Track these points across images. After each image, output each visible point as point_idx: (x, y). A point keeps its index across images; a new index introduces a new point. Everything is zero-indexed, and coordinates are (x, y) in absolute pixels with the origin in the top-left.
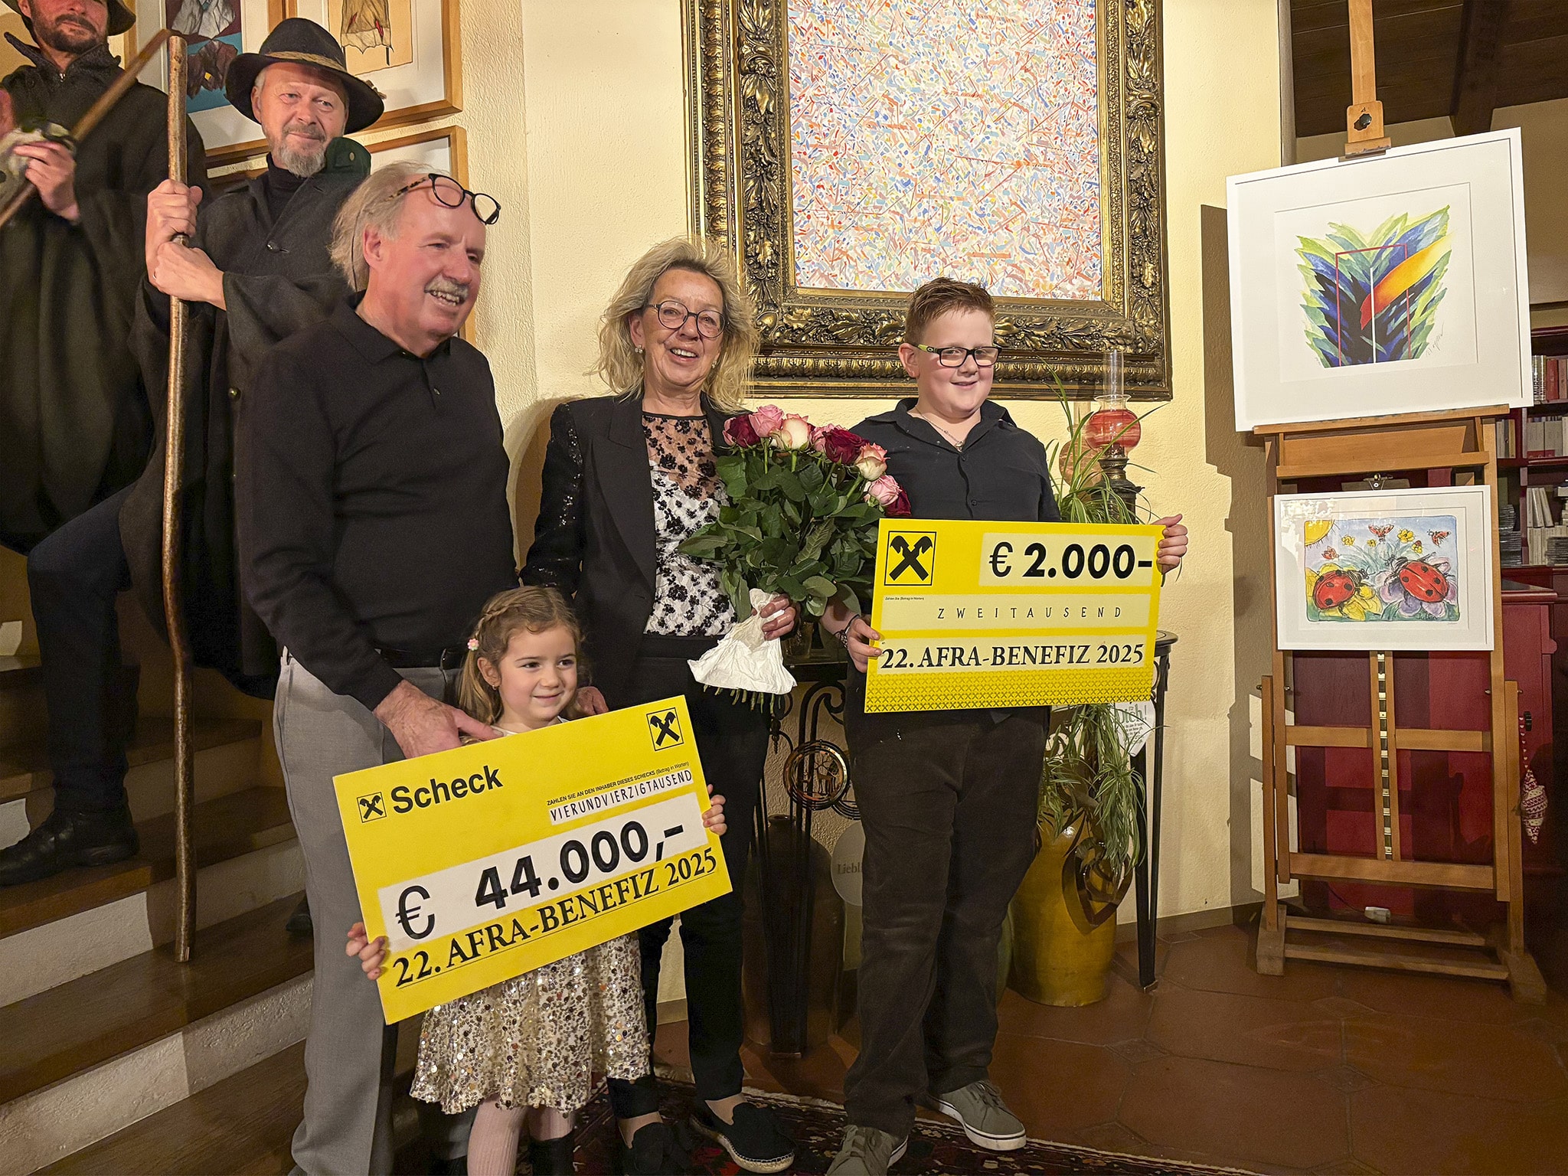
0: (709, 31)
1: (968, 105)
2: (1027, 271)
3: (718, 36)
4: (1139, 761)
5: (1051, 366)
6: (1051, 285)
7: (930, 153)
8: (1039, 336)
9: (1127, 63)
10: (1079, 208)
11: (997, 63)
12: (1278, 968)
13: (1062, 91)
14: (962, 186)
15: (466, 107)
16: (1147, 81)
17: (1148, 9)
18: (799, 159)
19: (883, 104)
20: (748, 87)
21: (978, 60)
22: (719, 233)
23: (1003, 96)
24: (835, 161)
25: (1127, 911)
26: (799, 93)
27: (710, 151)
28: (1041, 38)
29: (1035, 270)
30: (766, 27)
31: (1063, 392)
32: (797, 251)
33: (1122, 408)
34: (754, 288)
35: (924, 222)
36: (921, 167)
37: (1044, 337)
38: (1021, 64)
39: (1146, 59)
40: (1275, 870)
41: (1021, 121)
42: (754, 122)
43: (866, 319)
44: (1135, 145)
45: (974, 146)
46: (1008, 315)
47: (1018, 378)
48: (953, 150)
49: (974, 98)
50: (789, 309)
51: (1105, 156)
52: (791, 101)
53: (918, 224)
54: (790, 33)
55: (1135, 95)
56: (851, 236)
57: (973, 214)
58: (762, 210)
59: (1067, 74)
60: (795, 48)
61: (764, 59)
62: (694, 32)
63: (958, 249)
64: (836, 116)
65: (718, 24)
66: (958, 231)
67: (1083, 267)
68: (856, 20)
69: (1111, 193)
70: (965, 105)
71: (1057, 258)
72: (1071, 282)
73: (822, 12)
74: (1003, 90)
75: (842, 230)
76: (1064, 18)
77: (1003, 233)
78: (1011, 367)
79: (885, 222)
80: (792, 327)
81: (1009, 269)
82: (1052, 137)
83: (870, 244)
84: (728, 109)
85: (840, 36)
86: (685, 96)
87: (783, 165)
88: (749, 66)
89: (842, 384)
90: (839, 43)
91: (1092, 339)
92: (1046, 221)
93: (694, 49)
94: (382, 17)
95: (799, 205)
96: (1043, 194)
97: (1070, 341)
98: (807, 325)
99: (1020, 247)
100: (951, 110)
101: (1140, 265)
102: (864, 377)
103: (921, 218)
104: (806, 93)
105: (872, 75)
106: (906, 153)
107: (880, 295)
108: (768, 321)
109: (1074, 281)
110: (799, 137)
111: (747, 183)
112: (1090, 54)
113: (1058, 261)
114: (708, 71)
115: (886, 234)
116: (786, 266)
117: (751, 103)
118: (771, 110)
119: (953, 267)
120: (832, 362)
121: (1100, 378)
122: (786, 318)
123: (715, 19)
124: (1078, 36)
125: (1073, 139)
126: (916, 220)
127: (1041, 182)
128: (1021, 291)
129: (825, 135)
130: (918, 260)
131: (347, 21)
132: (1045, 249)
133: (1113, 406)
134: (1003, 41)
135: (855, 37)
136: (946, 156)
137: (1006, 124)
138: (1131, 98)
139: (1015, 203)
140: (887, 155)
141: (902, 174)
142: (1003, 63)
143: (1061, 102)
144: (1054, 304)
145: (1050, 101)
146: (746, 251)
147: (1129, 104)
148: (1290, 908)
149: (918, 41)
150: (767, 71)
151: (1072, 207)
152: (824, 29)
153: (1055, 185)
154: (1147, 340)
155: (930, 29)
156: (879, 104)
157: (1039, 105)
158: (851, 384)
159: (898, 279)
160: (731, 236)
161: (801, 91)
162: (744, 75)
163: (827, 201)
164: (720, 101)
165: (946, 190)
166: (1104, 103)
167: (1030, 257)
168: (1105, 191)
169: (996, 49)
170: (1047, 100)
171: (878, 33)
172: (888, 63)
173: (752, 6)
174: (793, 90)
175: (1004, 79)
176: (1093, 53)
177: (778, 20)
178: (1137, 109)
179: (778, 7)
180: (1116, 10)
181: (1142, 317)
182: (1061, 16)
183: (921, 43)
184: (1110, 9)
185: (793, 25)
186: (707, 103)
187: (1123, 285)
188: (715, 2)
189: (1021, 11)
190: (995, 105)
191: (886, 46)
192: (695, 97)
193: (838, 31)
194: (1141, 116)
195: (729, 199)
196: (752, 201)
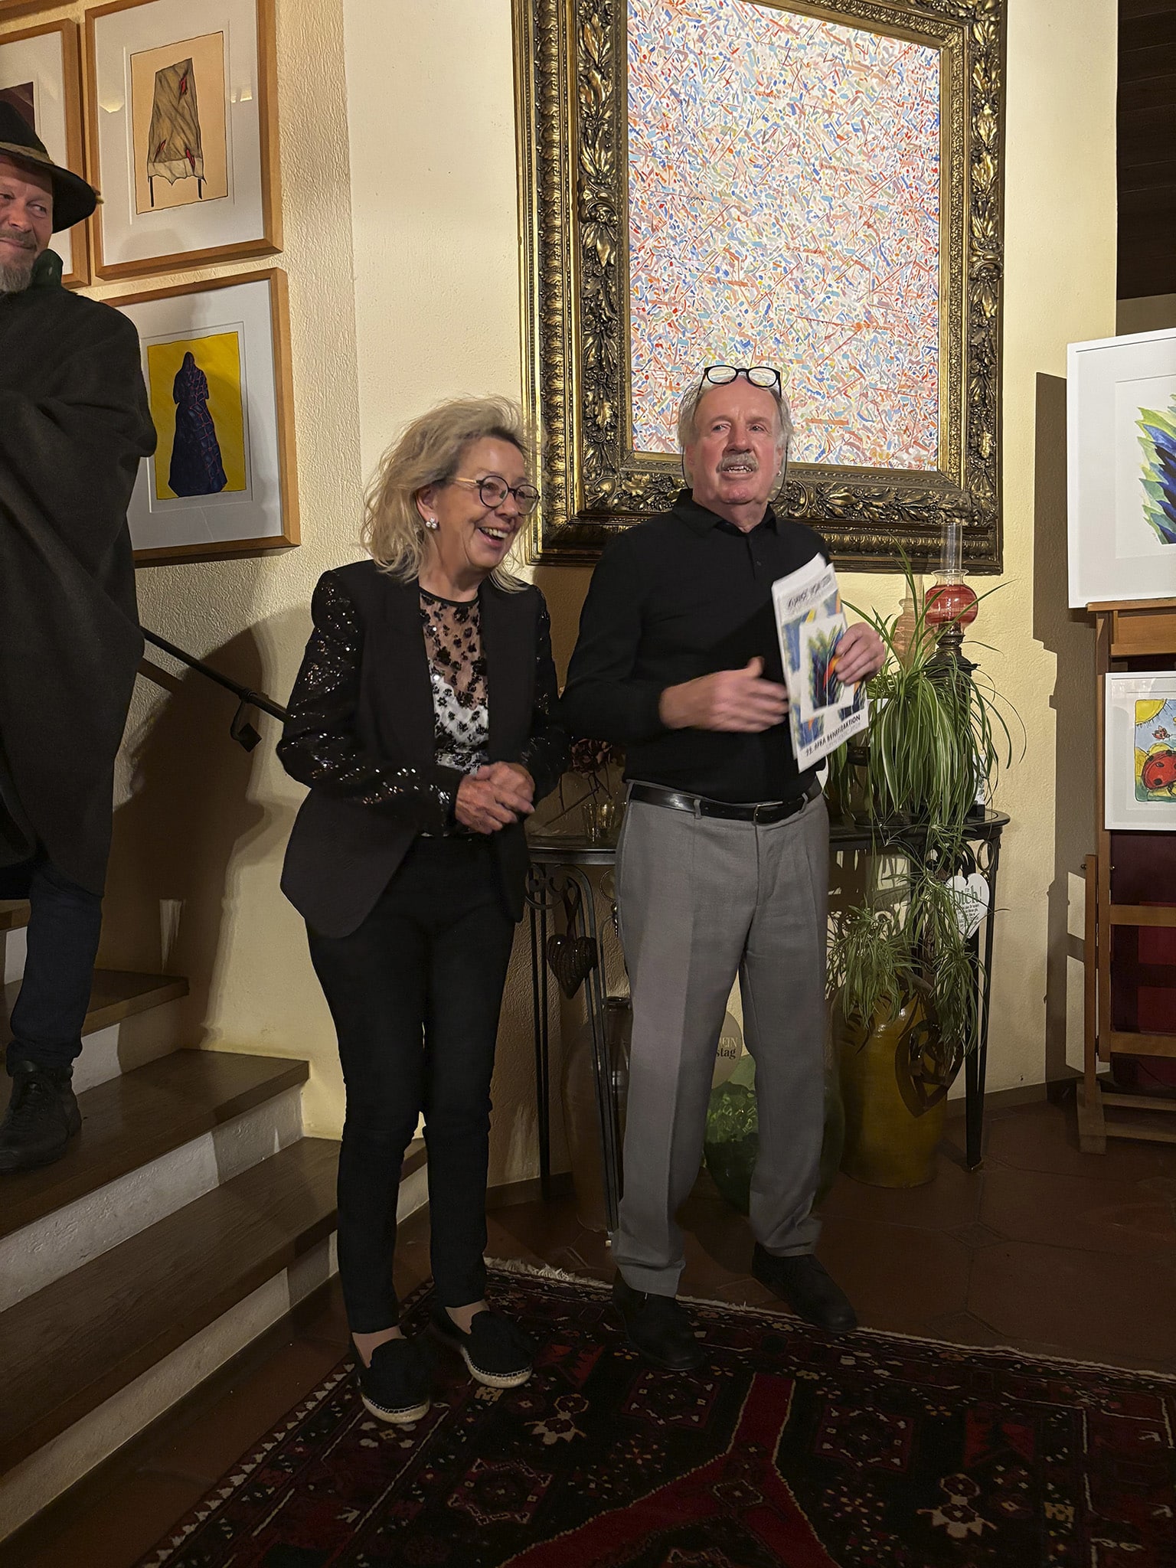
0: (547, 173)
1: (810, 262)
2: (865, 439)
3: (556, 179)
4: (973, 942)
5: (885, 539)
6: (888, 454)
7: (770, 312)
8: (877, 507)
9: (972, 221)
10: (918, 374)
11: (841, 217)
12: (1101, 1146)
13: (904, 249)
14: (802, 348)
15: (286, 247)
16: (991, 241)
17: (992, 165)
18: (638, 316)
19: (724, 258)
20: (588, 236)
21: (820, 214)
23: (845, 253)
24: (674, 318)
25: (958, 1088)
26: (638, 244)
27: (546, 304)
28: (885, 192)
29: (872, 439)
30: (608, 171)
31: (908, 565)
32: (634, 413)
33: (959, 583)
34: (592, 452)
37: (882, 508)
38: (864, 219)
39: (990, 218)
40: (1093, 1047)
41: (862, 281)
42: (594, 275)
44: (976, 309)
45: (815, 306)
46: (846, 485)
47: (852, 550)
48: (793, 310)
49: (816, 255)
50: (628, 474)
51: (945, 319)
52: (631, 252)
54: (630, 178)
55: (979, 256)
57: (812, 378)
58: (602, 368)
59: (909, 231)
60: (635, 195)
61: (607, 206)
62: (530, 173)
64: (676, 270)
65: (556, 165)
66: (797, 396)
67: (920, 435)
68: (699, 167)
69: (951, 359)
70: (807, 262)
71: (895, 426)
72: (907, 452)
73: (663, 156)
74: (845, 247)
76: (908, 171)
77: (841, 398)
78: (847, 538)
80: (631, 494)
81: (847, 436)
82: (893, 298)
84: (567, 260)
85: (682, 184)
86: (520, 244)
87: (622, 320)
88: (589, 213)
90: (680, 191)
91: (929, 511)
92: (885, 387)
93: (531, 193)
94: (193, 145)
95: (637, 364)
96: (882, 358)
97: (908, 512)
98: (645, 492)
99: (859, 414)
100: (792, 266)
101: (978, 435)
104: (646, 245)
105: (714, 227)
106: (746, 312)
108: (606, 487)
109: (911, 450)
111: (586, 340)
112: (933, 210)
113: (895, 429)
114: (545, 217)
116: (623, 427)
117: (591, 254)
118: (612, 262)
121: (937, 552)
122: (625, 484)
123: (553, 160)
124: (921, 191)
125: (913, 301)
127: (881, 346)
128: (858, 460)
129: (665, 291)
131: (153, 149)
132: (883, 417)
133: (950, 580)
134: (846, 194)
135: (697, 185)
136: (786, 316)
137: (847, 283)
138: (975, 259)
139: (855, 368)
141: (742, 334)
142: (845, 217)
143: (903, 261)
144: (892, 474)
145: (892, 260)
146: (585, 412)
147: (972, 265)
148: (1104, 1084)
149: (761, 192)
150: (609, 219)
151: (910, 373)
152: (665, 176)
153: (894, 349)
154: (983, 513)
155: (774, 179)
156: (720, 258)
157: (881, 264)
160: (567, 396)
161: (641, 243)
162: (585, 223)
163: (666, 361)
165: (786, 352)
166: (947, 264)
167: (868, 424)
168: (943, 357)
169: (840, 202)
170: (889, 259)
171: (721, 182)
172: (730, 214)
173: (594, 148)
174: (632, 241)
175: (847, 235)
176: (936, 209)
177: (619, 163)
178: (980, 270)
179: (619, 149)
180: (961, 164)
181: (978, 489)
182: (905, 169)
183: (764, 194)
184: (955, 163)
185: (633, 170)
186: (544, 252)
187: (960, 455)
188: (553, 141)
189: (865, 163)
190: (837, 263)
191: (728, 195)
192: (532, 245)
193: (679, 178)
194: (984, 278)
195: (566, 356)
196: (591, 359)
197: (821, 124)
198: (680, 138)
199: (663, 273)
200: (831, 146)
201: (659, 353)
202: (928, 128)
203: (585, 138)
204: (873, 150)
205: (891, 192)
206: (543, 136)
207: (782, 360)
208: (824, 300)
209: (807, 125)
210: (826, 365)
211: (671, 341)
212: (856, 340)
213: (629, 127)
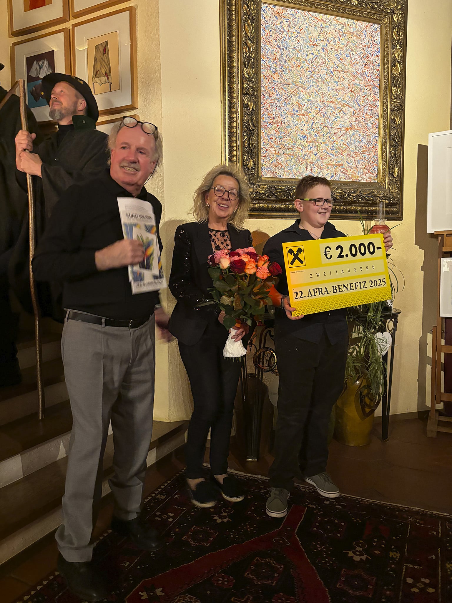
0: (231, 77)
1: (329, 106)
2: (349, 171)
3: (235, 80)
4: (385, 357)
5: (357, 208)
6: (358, 176)
7: (313, 125)
8: (353, 196)
9: (392, 88)
10: (370, 146)
11: (341, 89)
12: (434, 435)
13: (366, 100)
14: (325, 138)
15: (139, 107)
16: (399, 96)
17: (400, 67)
18: (264, 128)
19: (296, 106)
20: (245, 100)
21: (333, 88)
22: (233, 156)
23: (342, 102)
24: (277, 128)
25: (378, 412)
26: (264, 102)
27: (230, 124)
28: (358, 79)
29: (352, 171)
30: (253, 76)
31: (361, 217)
32: (262, 163)
33: (383, 224)
35: (310, 152)
36: (310, 131)
37: (355, 196)
38: (350, 89)
39: (399, 87)
40: (435, 399)
41: (349, 111)
42: (247, 114)
43: (288, 189)
44: (393, 121)
45: (331, 122)
46: (341, 188)
47: (344, 212)
48: (322, 124)
49: (331, 103)
50: (259, 185)
51: (381, 125)
52: (262, 105)
53: (308, 153)
54: (262, 78)
55: (394, 101)
56: (283, 158)
57: (329, 149)
58: (250, 148)
59: (368, 93)
60: (263, 84)
61: (252, 89)
62: (225, 78)
63: (323, 162)
64: (278, 111)
65: (234, 75)
66: (323, 155)
67: (370, 169)
68: (287, 73)
69: (383, 140)
70: (328, 106)
71: (361, 166)
72: (366, 175)
73: (274, 70)
74: (343, 100)
75: (279, 155)
76: (367, 71)
77: (340, 156)
78: (342, 208)
79: (296, 152)
80: (260, 193)
81: (342, 170)
82: (361, 118)
83: (290, 160)
84: (238, 109)
85: (281, 79)
86: (221, 103)
87: (258, 130)
88: (246, 92)
89: (277, 214)
90: (280, 82)
91: (373, 197)
92: (357, 151)
93: (225, 85)
94: (108, 72)
95: (263, 145)
96: (356, 141)
97: (365, 198)
98: (265, 192)
99: (347, 162)
100: (322, 108)
101: (393, 169)
102: (286, 211)
103: (309, 150)
104: (267, 102)
105: (292, 94)
106: (304, 125)
107: (293, 180)
109: (367, 175)
110: (264, 119)
111: (244, 137)
112: (377, 85)
113: (361, 167)
114: (230, 93)
115: (296, 156)
116: (258, 168)
117: (246, 106)
118: (254, 109)
119: (321, 169)
120: (274, 206)
121: (376, 212)
122: (258, 189)
124: (373, 78)
125: (369, 119)
126: (307, 151)
127: (356, 136)
128: (346, 179)
129: (274, 118)
130: (308, 166)
131: (95, 73)
132: (356, 162)
133: (380, 223)
134: (343, 80)
135: (286, 79)
136: (320, 126)
137: (343, 113)
138: (393, 103)
139: (346, 145)
140: (297, 126)
141: (302, 133)
142: (343, 89)
143: (365, 104)
144: (359, 184)
145: (361, 104)
146: (243, 163)
147: (391, 105)
148: (439, 412)
149: (311, 81)
150: (253, 94)
151: (367, 146)
152: (275, 76)
153: (361, 137)
154: (394, 198)
155: (315, 76)
156: (295, 106)
157: (356, 105)
158: (281, 214)
159: (300, 174)
160: (238, 157)
161: (265, 101)
162: (244, 95)
163: (274, 144)
164: (235, 105)
165: (319, 139)
166: (382, 105)
167: (350, 165)
168: (380, 139)
169: (341, 83)
170: (359, 103)
171: (295, 78)
172: (299, 90)
173: (248, 68)
174: (262, 101)
175: (343, 95)
176: (378, 84)
177: (257, 73)
178: (395, 107)
179: (257, 68)
180: (388, 67)
181: (392, 189)
182: (366, 70)
183: (311, 82)
184: (386, 67)
185: (263, 75)
186: (230, 106)
187: (386, 176)
188: (233, 66)
189: (351, 68)
190: (339, 106)
191: (298, 83)
192: (225, 103)
193: (280, 77)
194: (396, 109)
195: (237, 143)
196: (246, 144)
197: (334, 55)
198: (280, 62)
199: (273, 112)
200: (337, 62)
201: (272, 141)
202: (376, 54)
203: (245, 65)
204: (354, 63)
205: (361, 79)
206: (230, 64)
207: (317, 142)
208: (334, 120)
209: (328, 55)
210: (335, 144)
211: (276, 136)
212: (346, 134)
213: (262, 60)
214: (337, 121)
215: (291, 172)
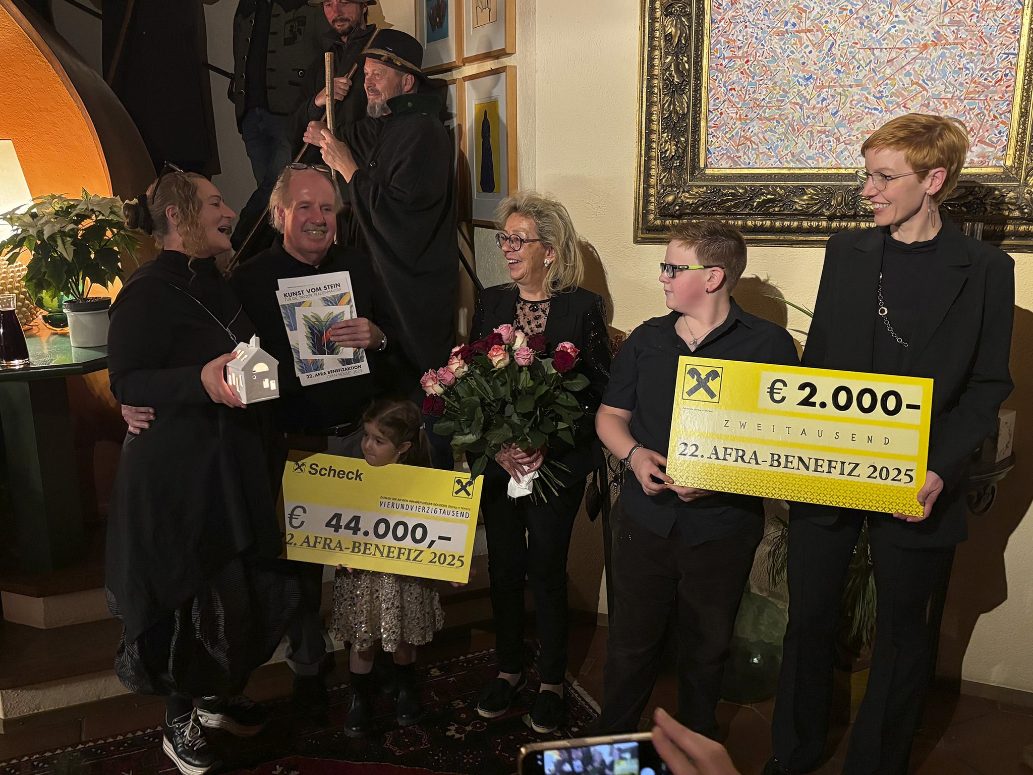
7: (833, 49)
14: (862, 74)
15: (518, 51)
19: (792, 13)
20: (669, 25)
22: (651, 131)
24: (746, 67)
27: (650, 71)
32: (709, 141)
34: (664, 174)
35: (822, 108)
36: (824, 63)
41: (933, 6)
42: (670, 52)
43: (750, 194)
45: (879, 37)
48: (857, 44)
50: (690, 188)
52: (713, 24)
53: (815, 111)
56: (755, 127)
57: (871, 97)
58: (672, 118)
61: (681, 3)
63: (852, 129)
64: (750, 30)
69: (1026, 62)
75: (748, 121)
80: (688, 203)
84: (661, 41)
86: (639, 30)
103: (820, 105)
106: (810, 52)
108: (670, 199)
110: (717, 53)
111: (664, 97)
114: (652, 11)
117: (668, 38)
118: (683, 41)
119: (846, 144)
122: (684, 196)
125: (991, 14)
126: (814, 108)
127: (949, 60)
129: (740, 48)
136: (849, 50)
139: (917, 84)
140: (793, 56)
141: (805, 71)
146: (661, 148)
150: (682, 12)
151: (981, 80)
159: (793, 157)
160: (658, 134)
161: (722, 16)
163: (737, 100)
164: (657, 34)
165: (846, 80)
186: (650, 36)
199: (738, 34)
201: (732, 95)
207: (841, 86)
208: (890, 29)
210: (887, 84)
211: (742, 84)
214: (896, 31)
215: (773, 154)
